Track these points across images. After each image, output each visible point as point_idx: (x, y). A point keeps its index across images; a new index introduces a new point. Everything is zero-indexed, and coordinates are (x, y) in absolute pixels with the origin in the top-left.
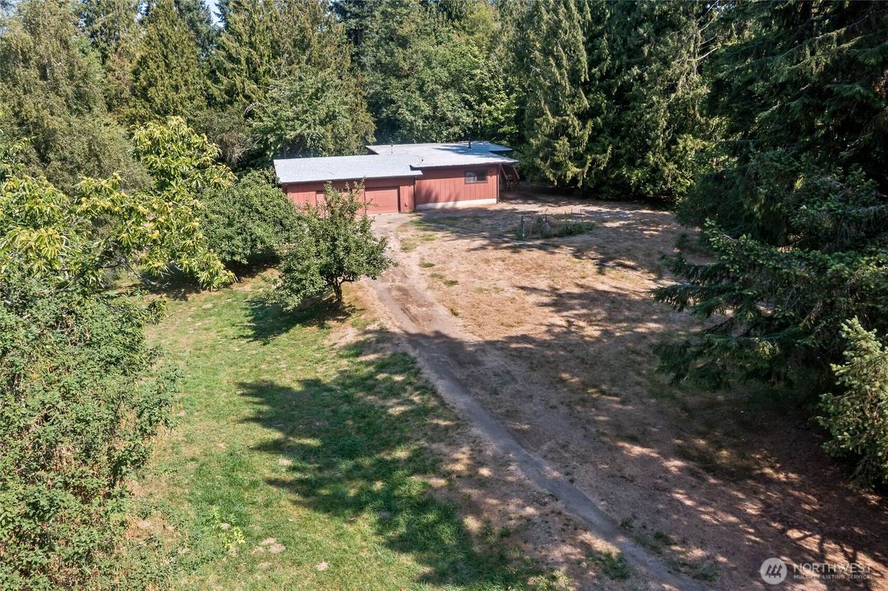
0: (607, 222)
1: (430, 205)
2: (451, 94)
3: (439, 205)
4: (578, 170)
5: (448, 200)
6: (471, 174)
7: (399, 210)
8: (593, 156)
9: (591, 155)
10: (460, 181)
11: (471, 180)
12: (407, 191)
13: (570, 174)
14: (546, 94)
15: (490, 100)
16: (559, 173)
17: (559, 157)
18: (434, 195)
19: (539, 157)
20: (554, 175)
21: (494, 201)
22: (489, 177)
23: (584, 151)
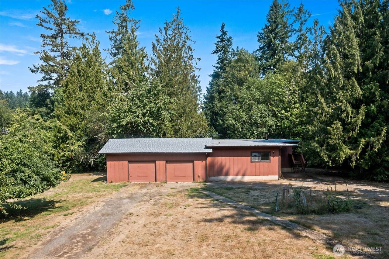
0: (381, 201)
1: (222, 178)
2: (262, 107)
3: (229, 178)
4: (352, 152)
5: (237, 175)
6: (256, 154)
7: (194, 179)
8: (367, 139)
9: (365, 139)
10: (247, 159)
11: (256, 159)
12: (200, 165)
13: (343, 156)
14: (322, 89)
15: (288, 109)
16: (334, 155)
17: (334, 140)
18: (225, 170)
19: (315, 141)
20: (329, 157)
21: (277, 177)
22: (272, 158)
23: (358, 135)
